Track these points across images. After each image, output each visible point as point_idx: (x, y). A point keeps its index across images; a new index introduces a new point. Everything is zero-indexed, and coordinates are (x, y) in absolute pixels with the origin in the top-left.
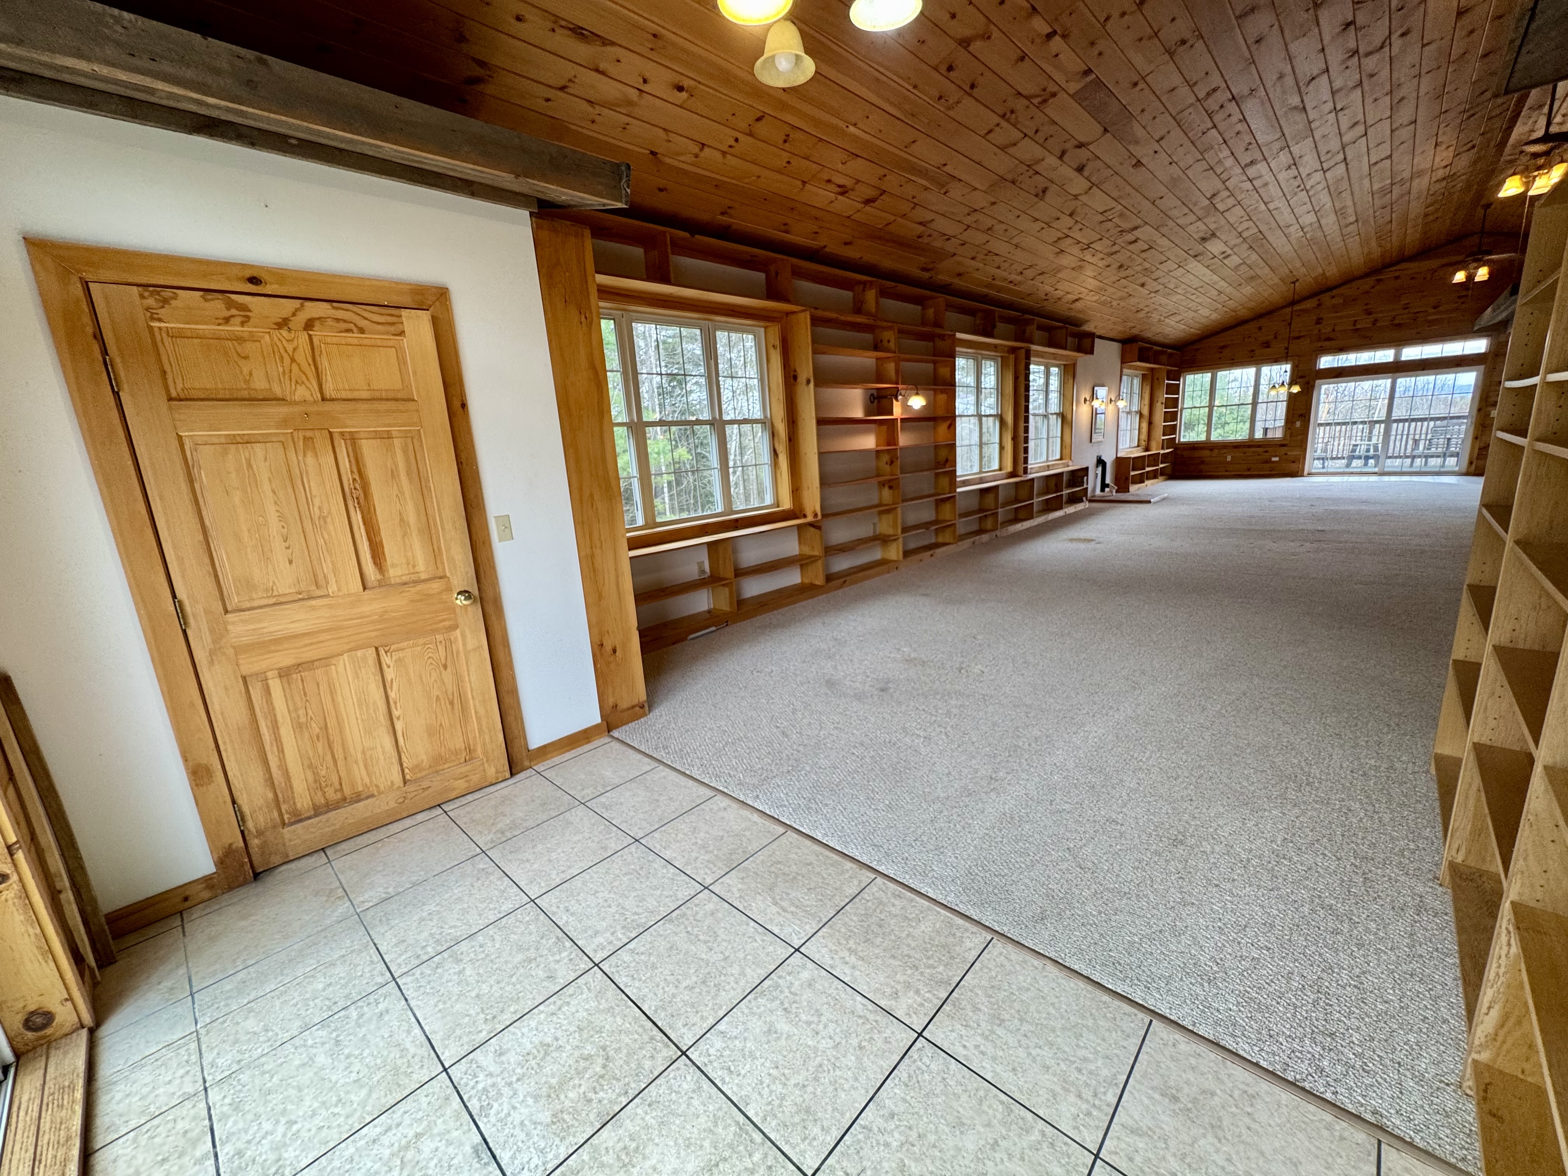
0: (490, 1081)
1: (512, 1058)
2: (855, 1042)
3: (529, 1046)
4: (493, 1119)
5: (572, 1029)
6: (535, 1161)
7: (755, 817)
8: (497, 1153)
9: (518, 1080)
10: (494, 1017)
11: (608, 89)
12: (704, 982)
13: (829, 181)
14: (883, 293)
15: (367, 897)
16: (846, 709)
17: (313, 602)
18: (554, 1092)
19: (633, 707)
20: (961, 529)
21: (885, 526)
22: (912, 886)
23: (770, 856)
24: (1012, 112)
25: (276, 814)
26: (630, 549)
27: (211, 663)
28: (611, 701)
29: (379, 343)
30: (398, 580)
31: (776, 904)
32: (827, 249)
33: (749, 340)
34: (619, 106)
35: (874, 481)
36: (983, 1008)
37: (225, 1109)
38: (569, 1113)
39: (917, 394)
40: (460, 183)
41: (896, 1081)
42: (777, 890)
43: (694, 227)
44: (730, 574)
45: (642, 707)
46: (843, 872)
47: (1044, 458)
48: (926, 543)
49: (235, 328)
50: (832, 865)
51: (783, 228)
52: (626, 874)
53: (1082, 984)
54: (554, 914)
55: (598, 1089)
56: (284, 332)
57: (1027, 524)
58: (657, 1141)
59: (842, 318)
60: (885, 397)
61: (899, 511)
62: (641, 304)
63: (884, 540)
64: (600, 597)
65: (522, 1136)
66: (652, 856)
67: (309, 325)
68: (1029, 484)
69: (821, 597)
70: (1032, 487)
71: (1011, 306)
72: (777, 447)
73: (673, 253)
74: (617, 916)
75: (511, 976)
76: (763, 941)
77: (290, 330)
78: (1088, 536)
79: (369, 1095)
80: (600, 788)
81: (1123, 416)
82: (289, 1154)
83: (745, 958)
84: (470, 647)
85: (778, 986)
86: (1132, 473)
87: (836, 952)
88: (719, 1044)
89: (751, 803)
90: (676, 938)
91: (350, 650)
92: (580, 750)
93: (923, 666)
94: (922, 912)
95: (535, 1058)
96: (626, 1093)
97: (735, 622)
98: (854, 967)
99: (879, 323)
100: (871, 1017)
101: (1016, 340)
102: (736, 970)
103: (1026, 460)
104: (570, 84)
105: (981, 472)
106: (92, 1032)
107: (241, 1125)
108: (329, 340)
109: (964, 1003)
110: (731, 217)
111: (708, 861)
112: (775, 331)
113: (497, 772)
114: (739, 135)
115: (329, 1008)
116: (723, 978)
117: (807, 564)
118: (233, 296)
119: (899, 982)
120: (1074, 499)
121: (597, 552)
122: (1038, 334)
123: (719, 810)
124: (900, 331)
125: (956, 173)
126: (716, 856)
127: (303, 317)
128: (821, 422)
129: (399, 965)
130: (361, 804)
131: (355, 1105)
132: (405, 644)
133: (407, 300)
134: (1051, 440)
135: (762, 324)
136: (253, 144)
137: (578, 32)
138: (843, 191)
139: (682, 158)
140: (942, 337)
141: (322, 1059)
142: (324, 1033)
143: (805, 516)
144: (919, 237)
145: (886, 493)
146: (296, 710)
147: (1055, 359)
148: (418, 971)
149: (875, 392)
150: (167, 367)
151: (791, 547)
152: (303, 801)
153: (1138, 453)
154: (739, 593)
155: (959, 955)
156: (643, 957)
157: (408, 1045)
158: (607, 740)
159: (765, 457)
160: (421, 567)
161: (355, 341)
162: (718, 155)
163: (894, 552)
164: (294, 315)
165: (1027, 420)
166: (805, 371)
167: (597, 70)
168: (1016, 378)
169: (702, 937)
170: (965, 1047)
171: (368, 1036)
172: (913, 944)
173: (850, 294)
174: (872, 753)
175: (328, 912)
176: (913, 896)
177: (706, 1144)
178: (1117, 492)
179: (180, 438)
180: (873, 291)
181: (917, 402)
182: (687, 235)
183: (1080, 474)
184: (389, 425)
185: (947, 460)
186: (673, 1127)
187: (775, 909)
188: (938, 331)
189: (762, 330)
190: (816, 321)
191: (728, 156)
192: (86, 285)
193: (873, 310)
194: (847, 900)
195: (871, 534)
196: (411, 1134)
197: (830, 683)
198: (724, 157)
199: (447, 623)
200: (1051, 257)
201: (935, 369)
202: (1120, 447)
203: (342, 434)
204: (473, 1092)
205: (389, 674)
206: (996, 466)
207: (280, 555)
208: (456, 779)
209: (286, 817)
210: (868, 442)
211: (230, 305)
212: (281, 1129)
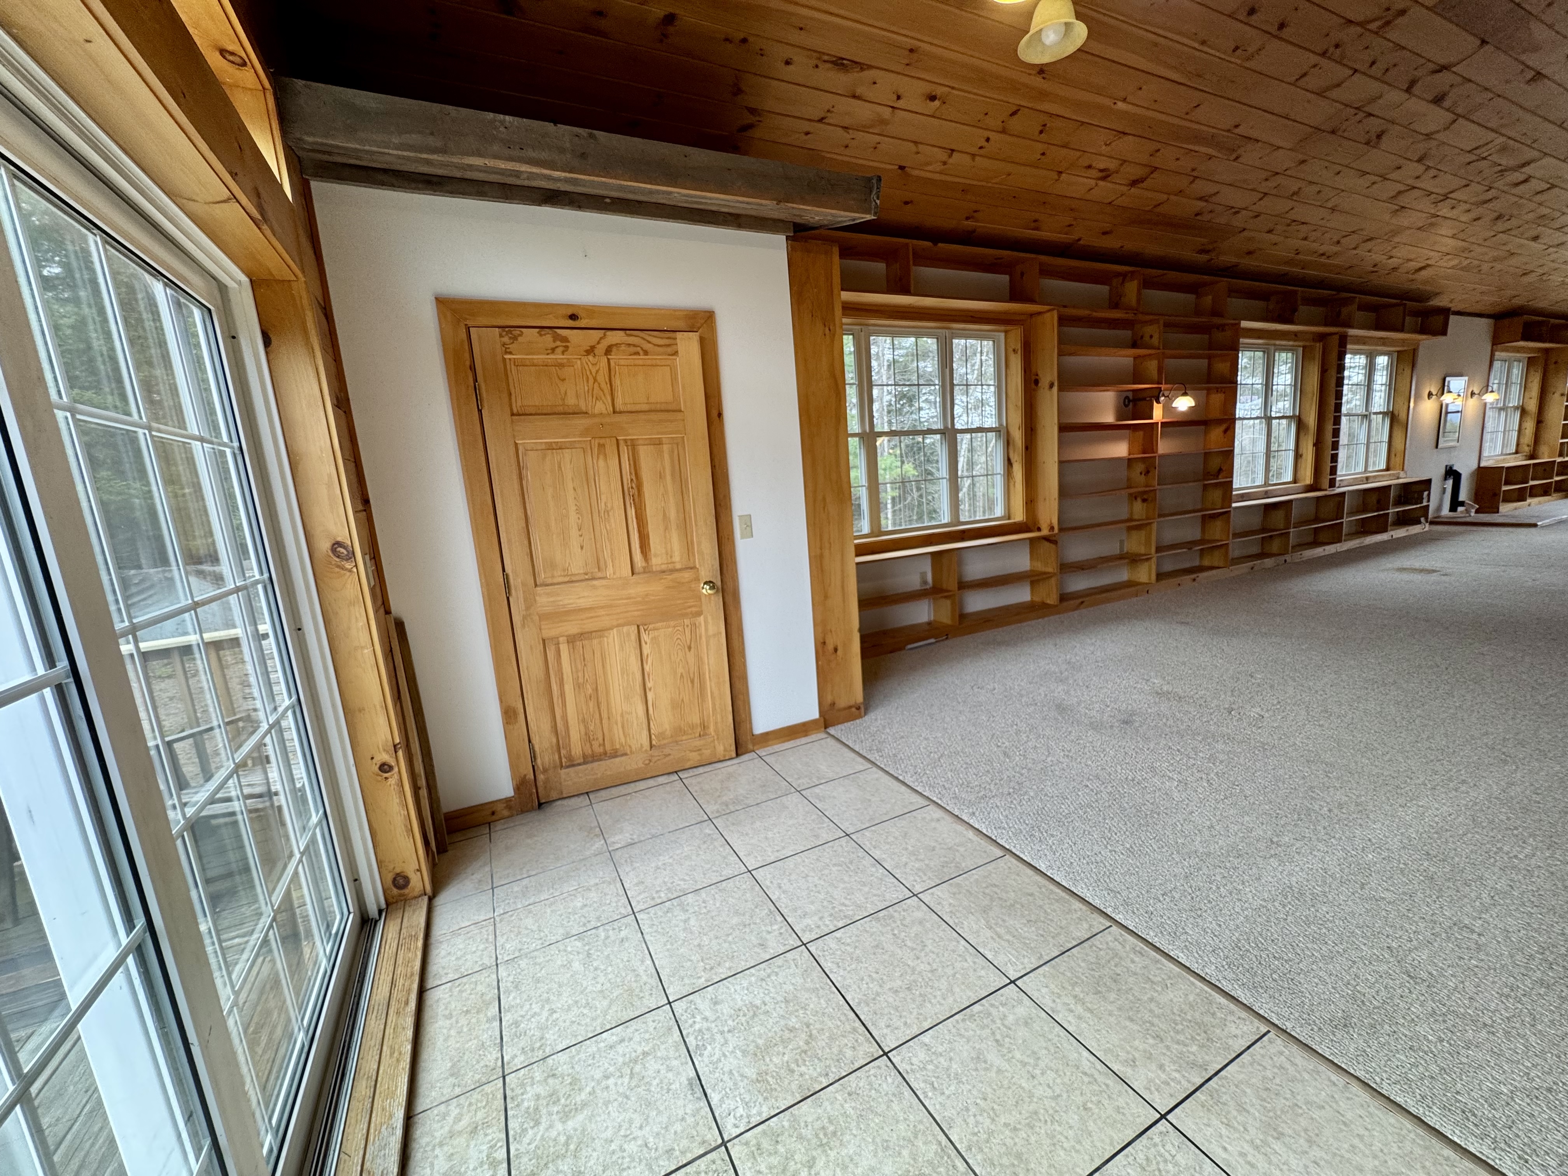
0: (705, 1025)
1: (725, 1009)
2: (1079, 1100)
3: (740, 1003)
4: (706, 1060)
5: (779, 998)
6: (741, 1111)
7: (971, 834)
8: (708, 1091)
9: (729, 1031)
10: (712, 968)
11: (863, 112)
12: (909, 989)
13: (1090, 167)
14: (1148, 284)
15: (618, 839)
16: (1079, 738)
17: (595, 582)
18: (759, 1053)
19: (850, 707)
20: (1235, 551)
21: (1135, 544)
22: (1158, 945)
23: (985, 877)
24: (1337, 46)
25: (557, 757)
26: (857, 555)
27: (523, 626)
28: (829, 699)
29: (658, 362)
30: (658, 569)
31: (991, 928)
32: (1081, 242)
33: (988, 345)
34: (872, 126)
35: (1125, 493)
36: (1252, 1110)
37: (509, 984)
38: (773, 1077)
39: (1185, 394)
40: (730, 218)
41: (1131, 1159)
42: (991, 914)
43: (937, 236)
44: (952, 585)
45: (858, 708)
46: (1070, 911)
47: (1361, 468)
48: (1187, 565)
49: (558, 356)
50: (1057, 901)
51: (1033, 225)
52: (835, 865)
53: (1408, 1124)
54: (768, 887)
55: (800, 1062)
56: (591, 358)
57: (1331, 549)
58: (854, 1132)
59: (1095, 314)
60: (1144, 399)
61: (1155, 526)
62: (880, 318)
63: (1134, 560)
64: (826, 597)
65: (730, 1084)
66: (861, 853)
67: (608, 351)
68: (1338, 499)
69: (1052, 618)
70: (1341, 505)
71: (1321, 284)
72: (1011, 456)
73: (915, 265)
74: (825, 903)
75: (728, 935)
76: (974, 963)
77: (595, 356)
78: (1427, 565)
79: (609, 1007)
80: (815, 780)
81: (1489, 413)
82: (550, 1036)
83: (954, 975)
84: (711, 632)
85: (990, 1014)
86: (1505, 488)
87: (1059, 996)
88: (922, 1055)
89: (966, 819)
90: (883, 939)
91: (618, 626)
92: (798, 742)
93: (1180, 701)
94: (1170, 978)
95: (745, 1015)
96: (827, 1075)
97: (955, 636)
98: (1080, 1018)
99: (1140, 317)
100: (1101, 1079)
101: (1326, 325)
102: (943, 984)
103: (1334, 470)
104: (829, 114)
105: (1266, 484)
106: (431, 900)
107: (518, 1001)
108: (622, 362)
109: (1225, 1098)
110: (977, 221)
111: (919, 869)
112: (1016, 334)
113: (725, 750)
114: (991, 135)
115: (584, 925)
116: (929, 989)
117: (1038, 581)
118: (558, 331)
119: (1136, 1049)
120: (1404, 520)
121: (826, 553)
122: (1359, 315)
123: (932, 820)
124: (1167, 325)
125: (1254, 134)
126: (927, 865)
127: (605, 344)
128: (1063, 428)
129: (638, 902)
130: (617, 760)
131: (599, 1012)
132: (659, 625)
133: (681, 324)
134: (1372, 446)
135: (1003, 328)
136: (580, 207)
137: (840, 63)
138: (1105, 175)
139: (930, 168)
140: (1221, 328)
141: (576, 965)
142: (579, 944)
143: (1039, 529)
144: (1197, 215)
145: (1139, 508)
146: (577, 672)
147: (1384, 344)
148: (652, 911)
149: (1130, 395)
150: (513, 391)
151: (1022, 562)
152: (577, 749)
153: (1519, 461)
154: (961, 605)
155: (1220, 1039)
156: (848, 948)
157: (642, 973)
158: (823, 735)
159: (999, 466)
160: (677, 558)
161: (641, 362)
162: (967, 158)
163: (1144, 574)
164: (598, 343)
165: (1337, 421)
166: (1049, 374)
167: (854, 97)
168: (1324, 371)
169: (909, 943)
170: (1225, 1149)
171: (612, 957)
172: (1157, 1011)
173: (1107, 288)
174: (1110, 789)
175: (588, 845)
176: (1158, 957)
177: (905, 1153)
178: (1477, 512)
179: (516, 444)
180: (1136, 282)
181: (1184, 403)
182: (928, 244)
183: (1418, 488)
184: (662, 433)
185: (1220, 470)
186: (872, 1125)
187: (989, 933)
188: (1217, 320)
189: (1002, 335)
190: (1063, 321)
191: (977, 158)
192: (468, 329)
193: (1134, 303)
194: (1075, 943)
195: (1118, 552)
196: (640, 1050)
197: (1061, 708)
198: (973, 160)
199: (694, 609)
200: (1387, 217)
201: (1209, 364)
202: (1485, 454)
203: (625, 441)
204: (691, 1030)
205: (646, 650)
206: (1288, 477)
207: (575, 543)
208: (691, 751)
209: (564, 760)
210: (1120, 449)
211: (556, 338)
212: (545, 1014)
